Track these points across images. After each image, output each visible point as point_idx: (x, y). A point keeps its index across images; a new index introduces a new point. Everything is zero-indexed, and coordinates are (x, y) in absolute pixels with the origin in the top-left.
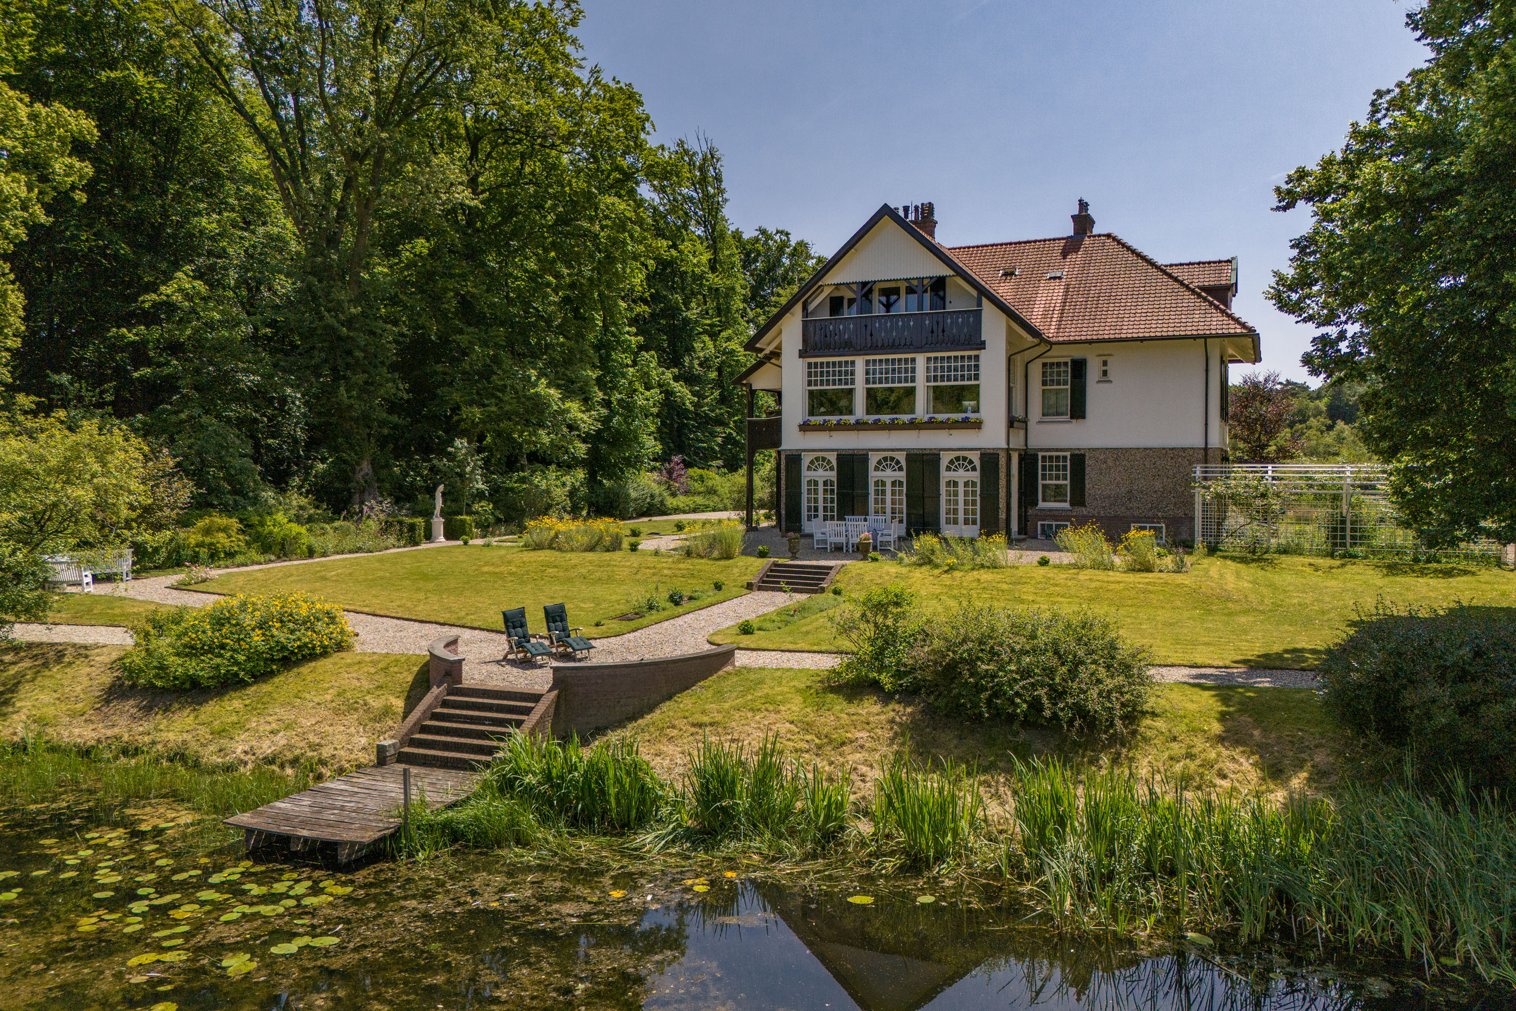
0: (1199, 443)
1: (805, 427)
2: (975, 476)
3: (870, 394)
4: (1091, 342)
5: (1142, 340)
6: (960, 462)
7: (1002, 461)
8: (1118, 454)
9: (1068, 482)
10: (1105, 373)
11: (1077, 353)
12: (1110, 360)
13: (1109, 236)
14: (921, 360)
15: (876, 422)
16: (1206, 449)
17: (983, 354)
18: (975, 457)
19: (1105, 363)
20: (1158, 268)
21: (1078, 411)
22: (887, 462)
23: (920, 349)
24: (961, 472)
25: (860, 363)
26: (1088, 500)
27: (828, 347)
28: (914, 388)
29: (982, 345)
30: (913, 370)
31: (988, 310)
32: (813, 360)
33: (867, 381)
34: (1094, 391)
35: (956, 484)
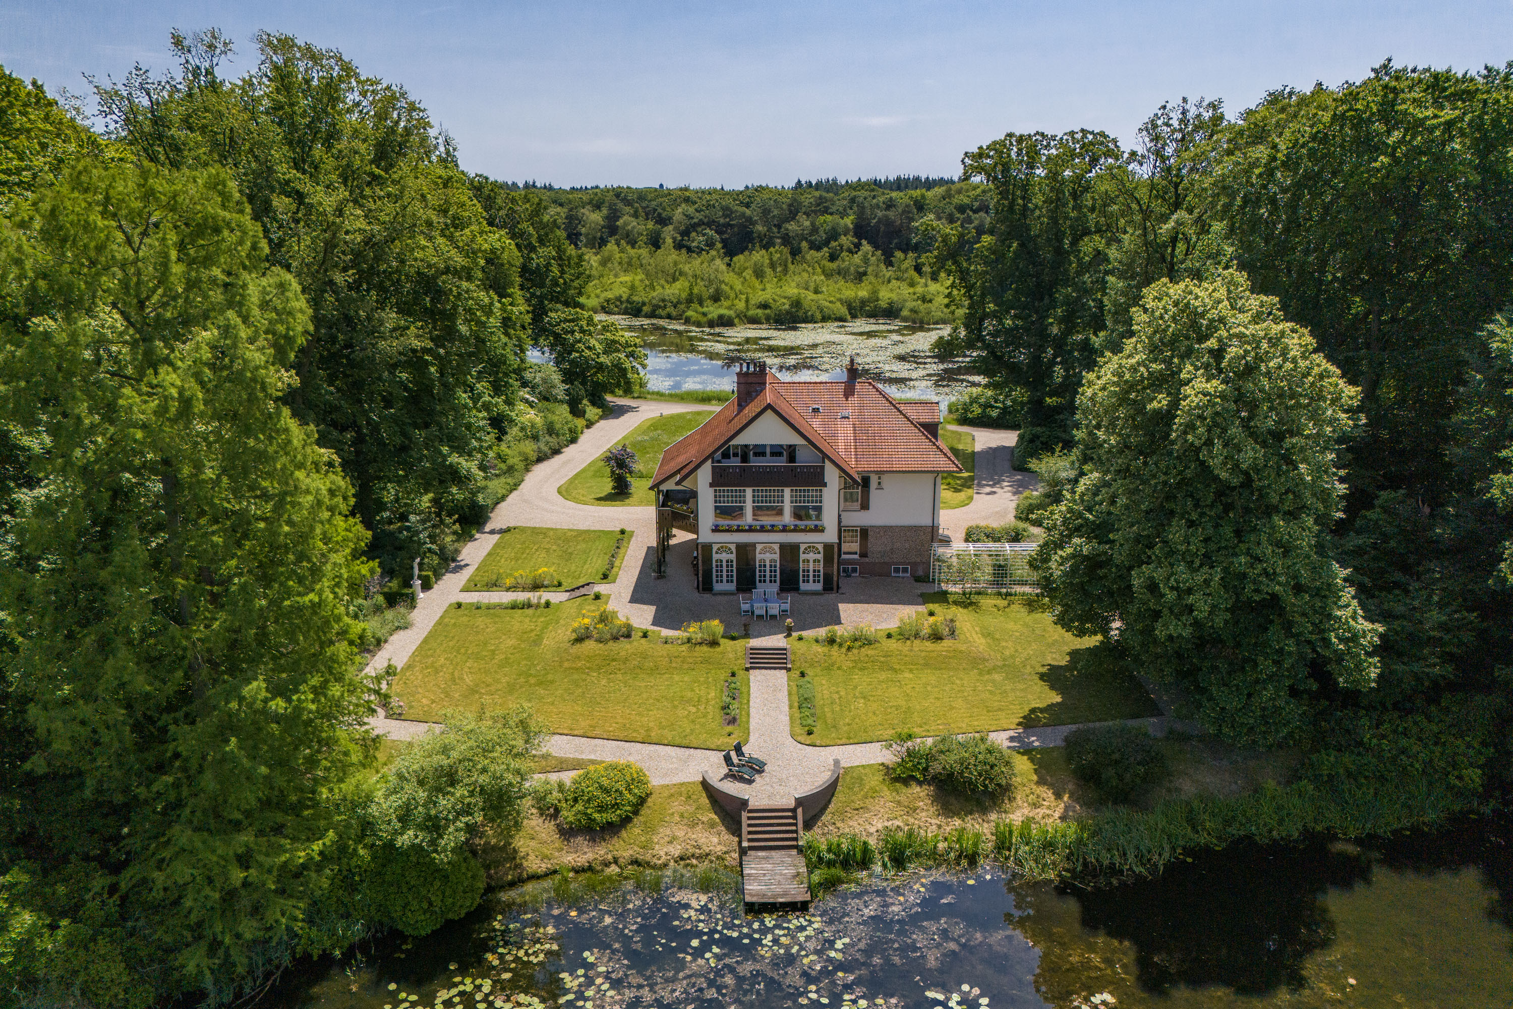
0: (929, 523)
1: (716, 529)
2: (820, 557)
3: (755, 508)
4: (876, 472)
5: (904, 472)
6: (811, 548)
7: (836, 549)
8: (886, 529)
9: (858, 544)
12: (883, 477)
14: (787, 491)
15: (762, 527)
16: (932, 526)
17: (824, 489)
18: (820, 547)
19: (880, 482)
21: (865, 506)
22: (767, 549)
23: (787, 486)
24: (812, 555)
25: (749, 491)
27: (729, 481)
28: (783, 506)
29: (825, 485)
30: (782, 496)
31: (828, 466)
32: (718, 488)
33: (754, 502)
34: (874, 493)
35: (808, 561)
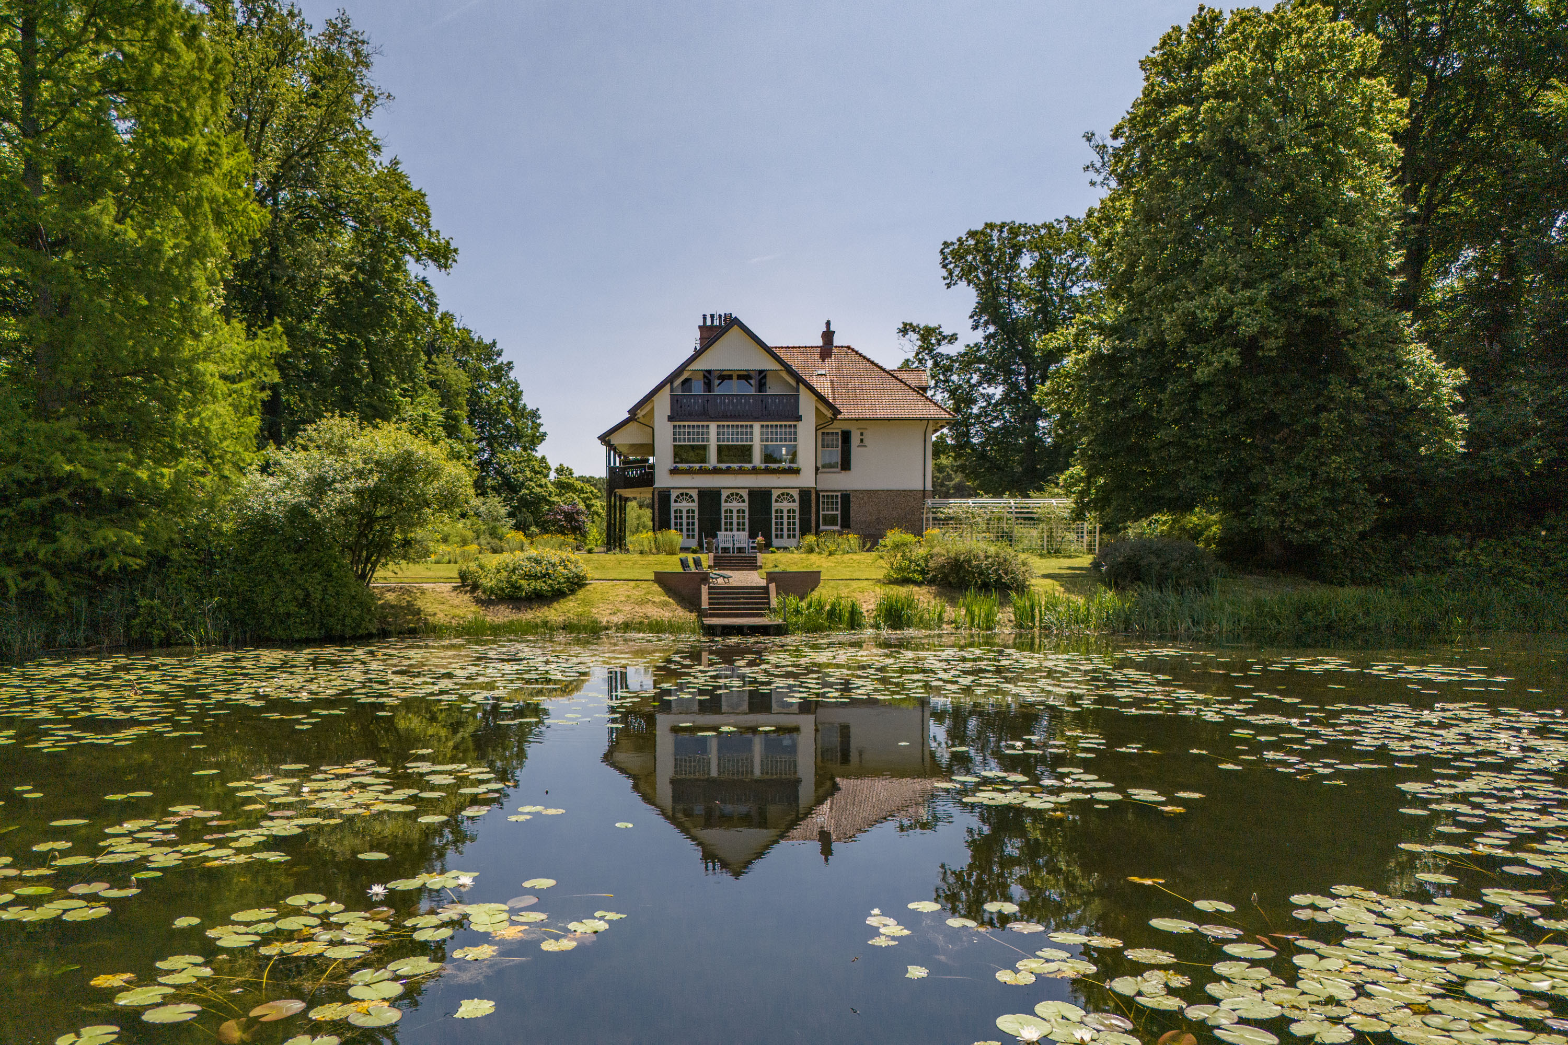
0: (919, 486)
1: (674, 471)
2: (795, 506)
3: (720, 448)
4: (857, 420)
5: (889, 420)
6: (785, 496)
7: (813, 496)
8: (871, 494)
9: (839, 512)
10: (862, 440)
11: (846, 427)
12: (865, 432)
13: (849, 347)
14: (757, 426)
15: (729, 468)
16: (924, 491)
17: (800, 424)
18: (795, 493)
19: (862, 434)
20: (888, 372)
21: (846, 465)
22: (735, 496)
23: (757, 419)
24: (785, 503)
25: (713, 427)
26: (852, 524)
27: (690, 414)
28: (751, 446)
29: (799, 418)
30: (752, 433)
31: (803, 392)
32: (677, 423)
33: (718, 440)
34: (855, 453)
35: (782, 511)
